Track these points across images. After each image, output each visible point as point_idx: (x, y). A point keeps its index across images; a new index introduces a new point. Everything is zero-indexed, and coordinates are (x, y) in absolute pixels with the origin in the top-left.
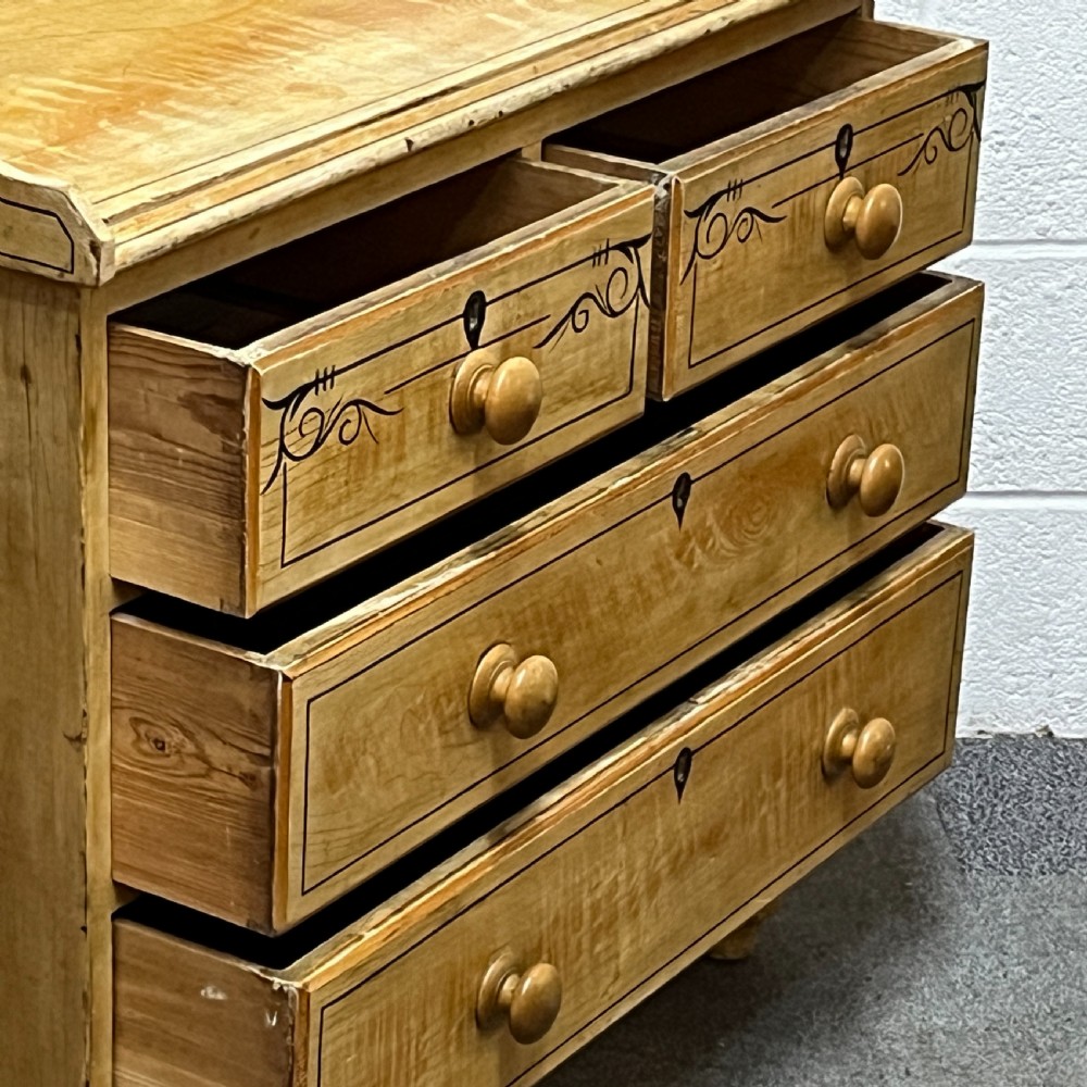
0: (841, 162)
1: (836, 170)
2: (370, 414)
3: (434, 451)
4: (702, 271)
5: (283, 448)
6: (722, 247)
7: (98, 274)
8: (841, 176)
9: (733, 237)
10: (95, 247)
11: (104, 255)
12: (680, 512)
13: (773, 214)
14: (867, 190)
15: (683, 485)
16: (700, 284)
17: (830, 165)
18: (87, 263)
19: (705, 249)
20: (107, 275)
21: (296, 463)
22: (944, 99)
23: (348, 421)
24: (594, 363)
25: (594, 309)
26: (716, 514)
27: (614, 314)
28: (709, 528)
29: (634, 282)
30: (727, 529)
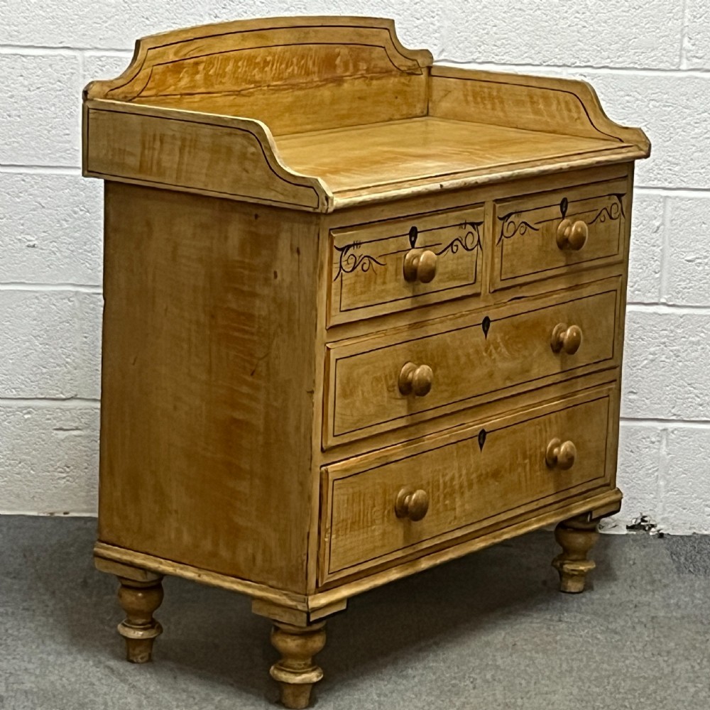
0: (564, 213)
1: (561, 216)
3: (397, 284)
4: (505, 243)
5: (341, 266)
6: (514, 234)
8: (563, 218)
9: (518, 232)
12: (486, 332)
13: (535, 227)
14: (573, 223)
15: (486, 323)
16: (505, 247)
17: (558, 213)
19: (506, 234)
22: (608, 197)
23: (365, 263)
24: (460, 267)
25: (460, 246)
26: (501, 338)
27: (467, 249)
28: (499, 343)
29: (476, 239)
30: (506, 346)
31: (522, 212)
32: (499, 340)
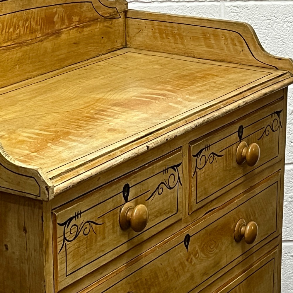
0: (240, 137)
1: (239, 139)
2: (94, 225)
3: (115, 235)
4: (199, 173)
5: (65, 238)
6: (205, 164)
7: (49, 197)
8: (240, 141)
9: (208, 162)
10: (47, 188)
11: (50, 191)
12: (187, 246)
13: (219, 154)
14: (249, 145)
15: (187, 238)
16: (199, 177)
17: (237, 138)
18: (45, 194)
19: (200, 166)
20: (52, 197)
21: (70, 242)
22: (270, 116)
23: (86, 228)
24: (165, 204)
25: (164, 187)
26: (199, 246)
27: (171, 188)
28: (197, 251)
29: (177, 178)
30: (202, 251)
31: (210, 146)
32: (197, 248)
